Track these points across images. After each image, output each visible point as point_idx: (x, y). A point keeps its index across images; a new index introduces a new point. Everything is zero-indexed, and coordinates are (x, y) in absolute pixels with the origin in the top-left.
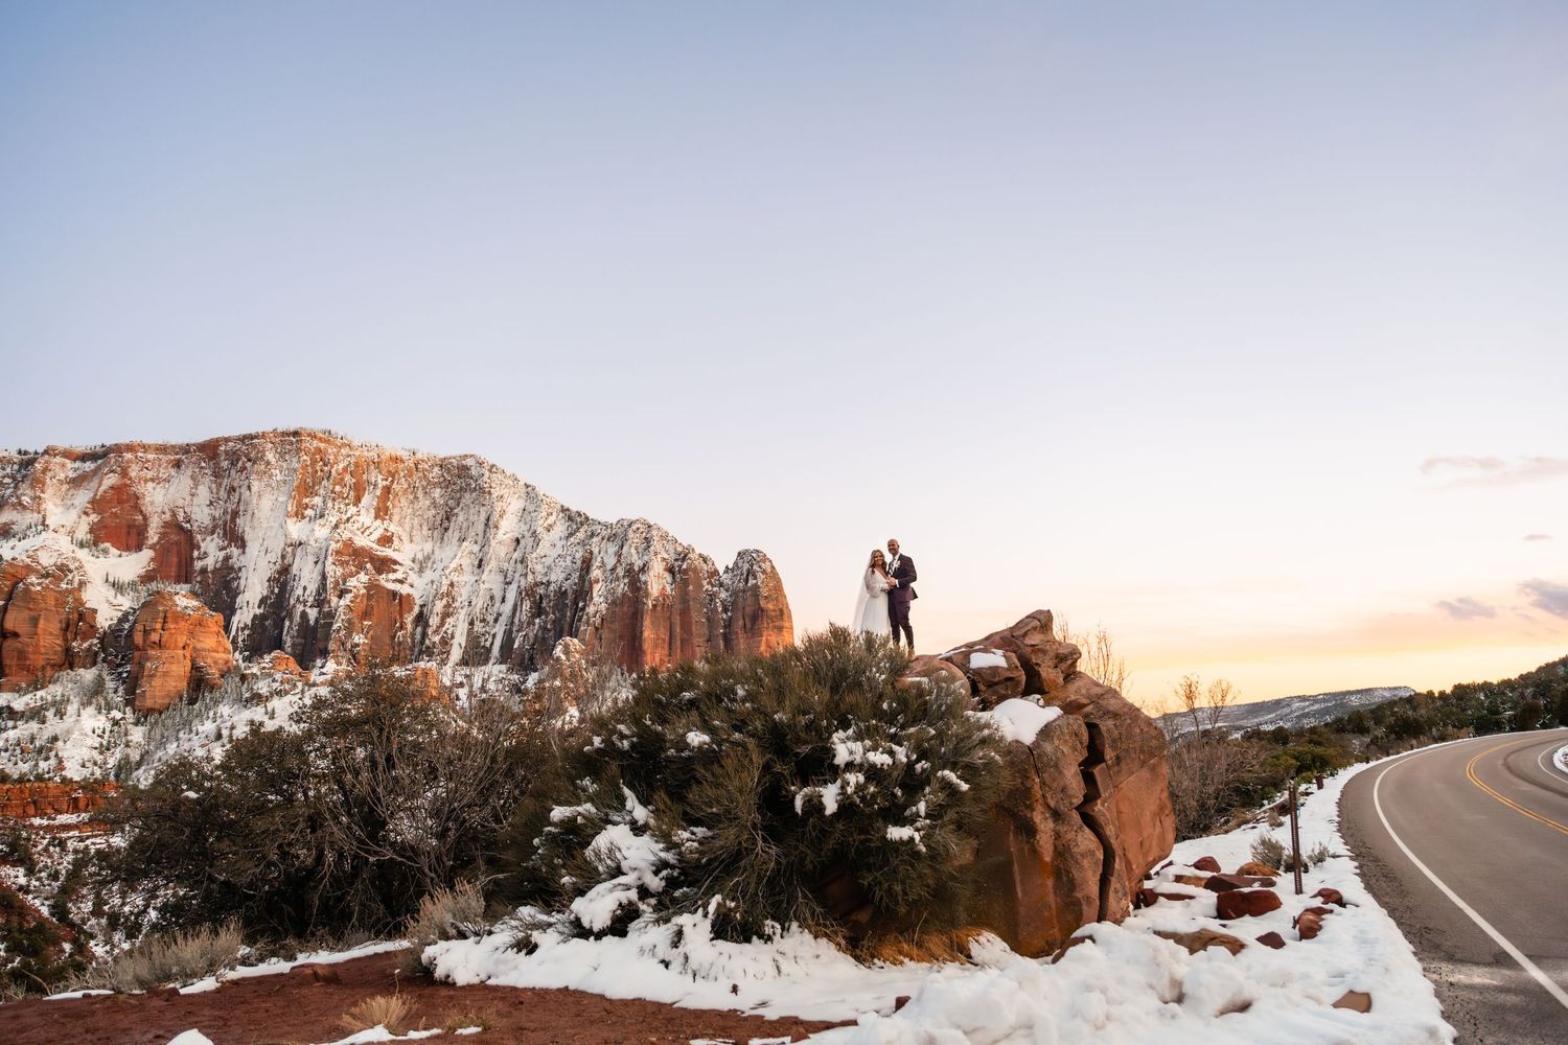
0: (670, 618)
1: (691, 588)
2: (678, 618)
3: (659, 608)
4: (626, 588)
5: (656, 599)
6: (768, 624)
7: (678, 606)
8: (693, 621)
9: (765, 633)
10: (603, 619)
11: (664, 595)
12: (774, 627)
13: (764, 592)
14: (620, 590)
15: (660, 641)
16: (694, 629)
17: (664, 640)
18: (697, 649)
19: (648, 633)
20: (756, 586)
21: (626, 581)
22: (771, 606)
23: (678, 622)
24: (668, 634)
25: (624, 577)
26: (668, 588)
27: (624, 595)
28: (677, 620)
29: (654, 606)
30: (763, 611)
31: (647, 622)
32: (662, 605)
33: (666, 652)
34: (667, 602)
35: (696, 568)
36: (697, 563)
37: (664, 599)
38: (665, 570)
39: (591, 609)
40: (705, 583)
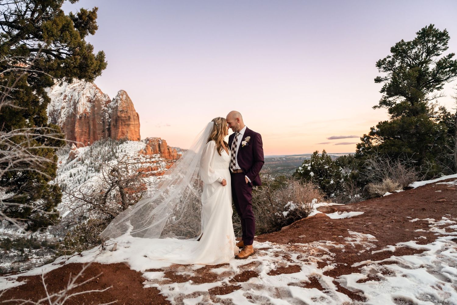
0: (88, 122)
1: (96, 108)
2: (92, 122)
3: (83, 118)
4: (73, 110)
5: (82, 114)
6: (122, 123)
7: (92, 117)
8: (97, 123)
9: (120, 128)
10: (64, 124)
11: (85, 112)
12: (125, 125)
13: (120, 109)
14: (71, 112)
15: (84, 133)
16: (97, 126)
17: (86, 132)
18: (98, 135)
19: (77, 129)
20: (117, 106)
21: (73, 107)
22: (123, 115)
23: (92, 124)
24: (88, 129)
25: (73, 105)
26: (88, 110)
27: (72, 113)
28: (91, 123)
29: (81, 118)
30: (119, 117)
31: (77, 124)
32: (85, 117)
33: (87, 137)
34: (87, 115)
35: (99, 100)
36: (100, 98)
37: (86, 114)
38: (88, 101)
39: (60, 120)
40: (103, 106)
